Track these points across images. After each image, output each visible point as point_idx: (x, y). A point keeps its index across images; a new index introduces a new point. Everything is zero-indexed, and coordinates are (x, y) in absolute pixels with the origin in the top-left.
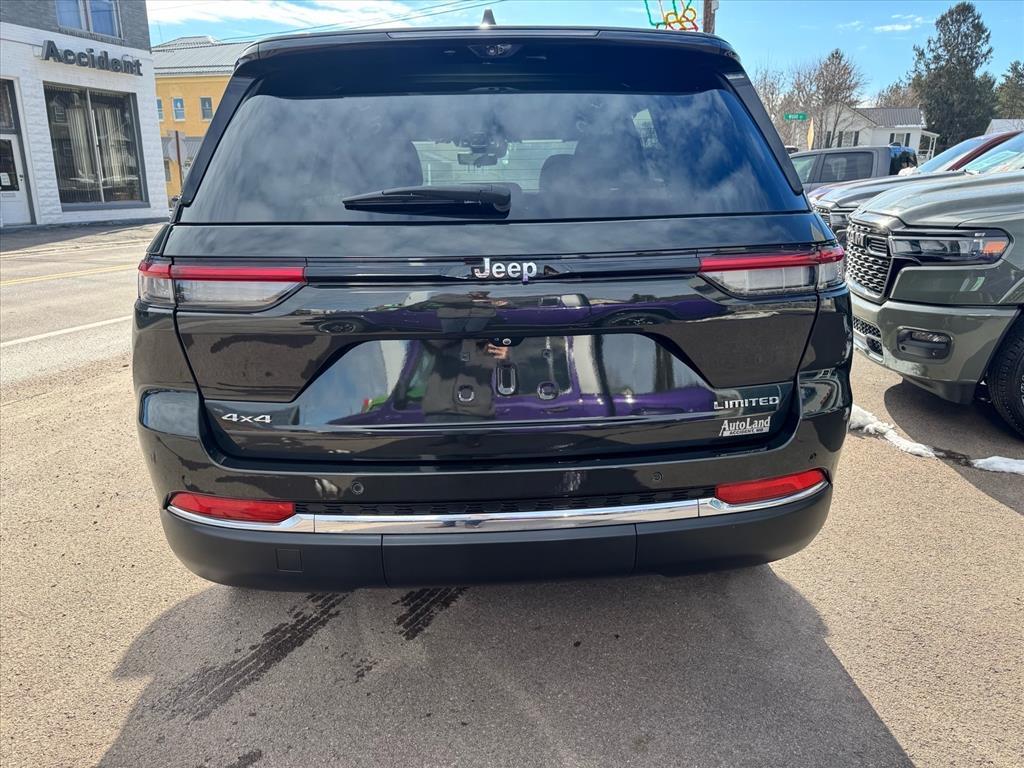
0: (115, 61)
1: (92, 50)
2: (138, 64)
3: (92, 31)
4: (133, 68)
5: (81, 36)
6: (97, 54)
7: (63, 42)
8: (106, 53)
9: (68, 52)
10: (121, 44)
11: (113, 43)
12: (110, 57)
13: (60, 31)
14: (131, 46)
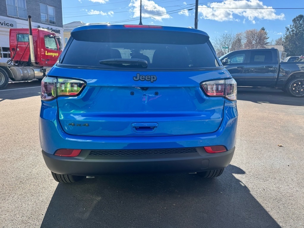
0: (54, 30)
2: (59, 31)
3: (49, 23)
5: (46, 24)
8: (52, 28)
10: (56, 26)
11: (54, 26)
13: (42, 23)
14: (58, 27)
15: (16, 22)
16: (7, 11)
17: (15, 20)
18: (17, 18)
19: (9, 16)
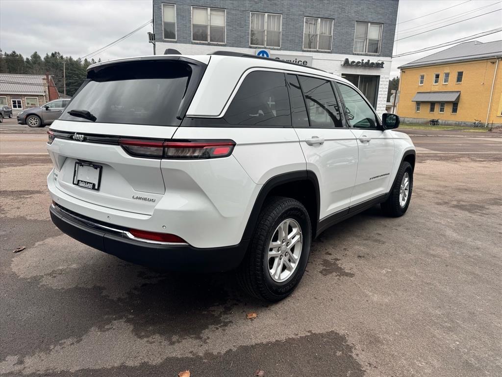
0: (373, 63)
1: (363, 60)
2: (383, 63)
3: (367, 52)
4: (380, 66)
5: (361, 55)
6: (364, 62)
7: (352, 58)
8: (369, 61)
9: (353, 62)
10: (378, 56)
11: (375, 56)
12: (370, 62)
13: (353, 54)
14: (383, 56)
15: (312, 57)
16: (302, 42)
17: (311, 55)
18: (315, 52)
19: (305, 49)
